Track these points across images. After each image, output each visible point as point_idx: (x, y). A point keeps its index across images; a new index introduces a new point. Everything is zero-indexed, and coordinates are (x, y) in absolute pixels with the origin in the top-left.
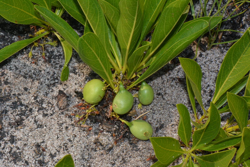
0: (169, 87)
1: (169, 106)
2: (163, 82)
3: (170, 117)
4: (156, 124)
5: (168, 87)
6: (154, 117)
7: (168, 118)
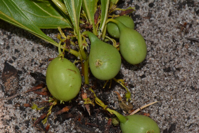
0: (186, 55)
1: (185, 91)
2: (176, 47)
3: (187, 111)
4: (164, 125)
5: (184, 56)
6: (159, 111)
7: (182, 114)
